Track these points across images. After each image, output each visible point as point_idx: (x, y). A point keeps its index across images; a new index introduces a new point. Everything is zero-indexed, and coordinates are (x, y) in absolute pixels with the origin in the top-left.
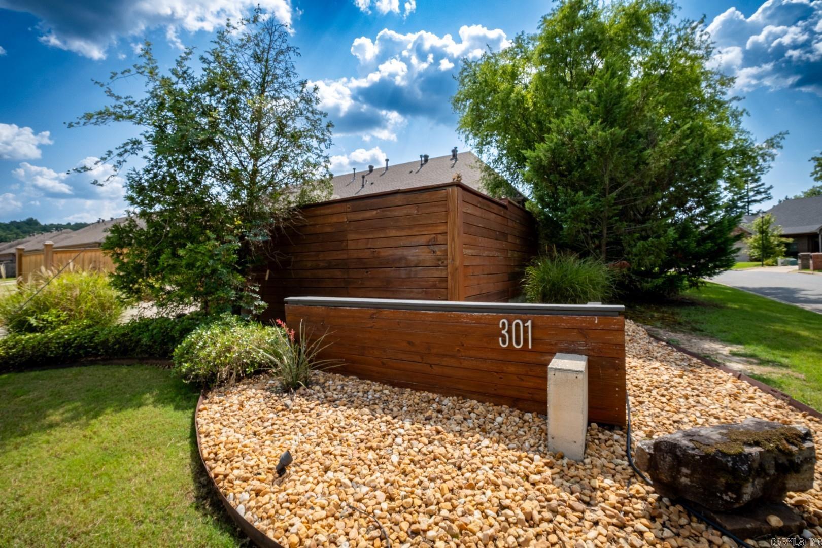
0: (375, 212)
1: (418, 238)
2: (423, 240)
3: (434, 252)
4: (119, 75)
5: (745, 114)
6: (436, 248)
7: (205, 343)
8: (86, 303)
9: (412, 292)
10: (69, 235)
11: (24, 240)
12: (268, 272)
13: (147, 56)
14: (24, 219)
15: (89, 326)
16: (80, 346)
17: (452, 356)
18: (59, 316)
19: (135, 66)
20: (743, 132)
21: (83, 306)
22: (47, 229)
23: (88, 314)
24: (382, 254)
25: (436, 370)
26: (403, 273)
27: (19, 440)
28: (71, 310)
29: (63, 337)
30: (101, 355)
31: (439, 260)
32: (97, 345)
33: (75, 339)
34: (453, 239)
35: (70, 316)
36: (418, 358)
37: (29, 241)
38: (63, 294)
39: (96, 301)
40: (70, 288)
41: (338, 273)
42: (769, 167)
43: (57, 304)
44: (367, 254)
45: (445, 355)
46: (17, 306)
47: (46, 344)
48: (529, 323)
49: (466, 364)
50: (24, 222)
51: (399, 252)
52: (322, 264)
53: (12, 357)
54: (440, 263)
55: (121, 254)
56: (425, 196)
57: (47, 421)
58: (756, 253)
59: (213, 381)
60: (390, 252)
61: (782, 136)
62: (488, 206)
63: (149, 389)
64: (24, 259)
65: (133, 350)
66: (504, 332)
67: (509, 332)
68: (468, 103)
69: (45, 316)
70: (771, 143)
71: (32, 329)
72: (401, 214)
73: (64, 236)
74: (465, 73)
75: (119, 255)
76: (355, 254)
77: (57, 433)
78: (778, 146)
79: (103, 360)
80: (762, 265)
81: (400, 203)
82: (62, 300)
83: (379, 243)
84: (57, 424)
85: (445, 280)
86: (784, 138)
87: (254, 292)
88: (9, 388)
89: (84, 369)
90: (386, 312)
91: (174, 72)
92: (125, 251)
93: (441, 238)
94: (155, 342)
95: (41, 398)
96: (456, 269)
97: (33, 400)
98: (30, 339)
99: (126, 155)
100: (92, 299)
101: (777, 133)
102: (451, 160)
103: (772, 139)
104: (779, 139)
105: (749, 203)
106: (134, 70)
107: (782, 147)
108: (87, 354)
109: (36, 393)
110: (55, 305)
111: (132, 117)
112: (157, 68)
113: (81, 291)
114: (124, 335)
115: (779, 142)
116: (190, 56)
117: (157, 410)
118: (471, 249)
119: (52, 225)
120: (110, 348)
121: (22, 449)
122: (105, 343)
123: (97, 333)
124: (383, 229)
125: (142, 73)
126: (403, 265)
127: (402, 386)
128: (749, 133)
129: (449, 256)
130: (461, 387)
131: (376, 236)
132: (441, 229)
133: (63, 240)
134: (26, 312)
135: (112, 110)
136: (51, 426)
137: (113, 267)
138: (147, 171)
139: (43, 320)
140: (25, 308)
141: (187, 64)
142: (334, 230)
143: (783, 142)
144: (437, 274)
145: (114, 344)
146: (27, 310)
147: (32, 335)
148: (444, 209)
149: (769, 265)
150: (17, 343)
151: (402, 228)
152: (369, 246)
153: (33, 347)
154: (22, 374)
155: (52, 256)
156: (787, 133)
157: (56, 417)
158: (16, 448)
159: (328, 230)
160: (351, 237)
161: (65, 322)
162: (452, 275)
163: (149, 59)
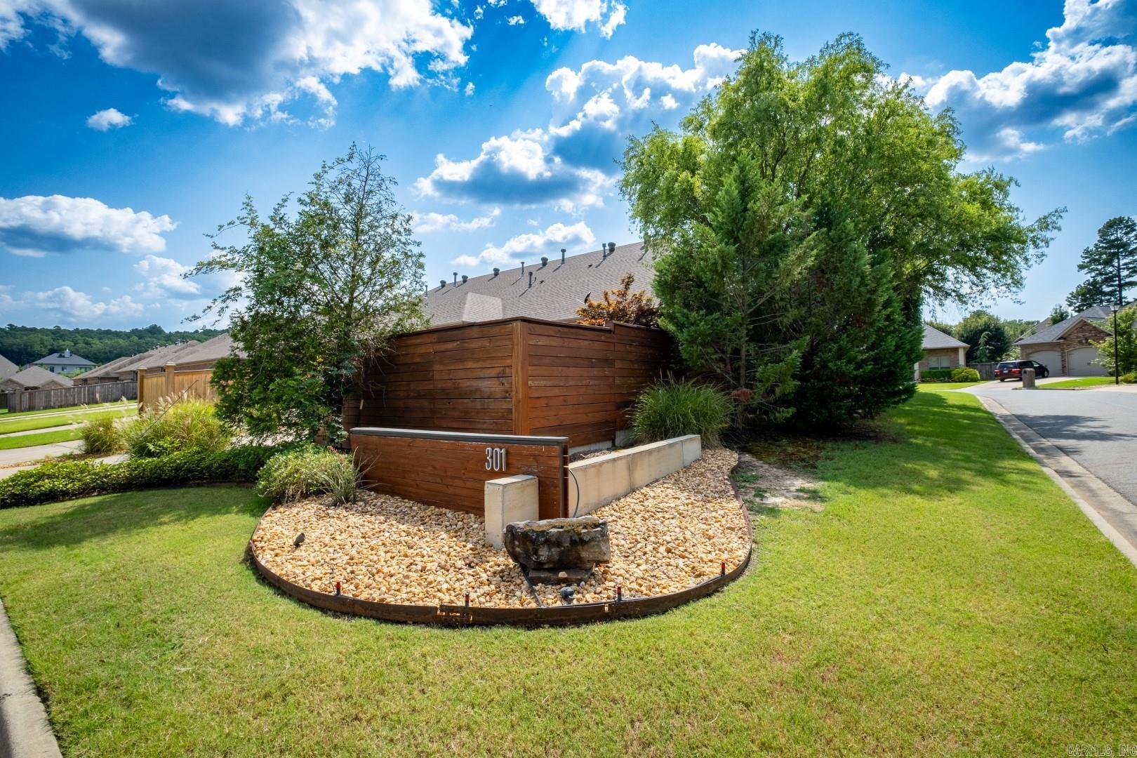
0: (455, 344)
1: (491, 370)
2: (494, 372)
3: (503, 384)
4: (226, 227)
5: (1013, 184)
6: (504, 380)
7: (279, 466)
8: (196, 431)
9: (485, 423)
10: (195, 348)
11: (146, 353)
12: (362, 401)
13: (249, 208)
14: (146, 326)
15: (198, 453)
16: (189, 470)
17: (460, 478)
18: (173, 443)
19: (238, 218)
20: (1010, 209)
21: (194, 434)
22: (171, 339)
23: (199, 443)
24: (461, 385)
25: (451, 490)
26: (478, 405)
27: (139, 531)
28: (183, 438)
29: (175, 462)
30: (207, 478)
31: (507, 392)
32: (203, 469)
33: (185, 464)
34: (517, 372)
35: (182, 443)
36: (438, 480)
37: (151, 356)
38: (177, 422)
39: (205, 430)
40: (182, 417)
41: (426, 403)
42: (1043, 255)
43: (172, 432)
44: (449, 384)
45: (456, 478)
46: (139, 433)
47: (160, 468)
48: (503, 451)
49: (469, 484)
50: (146, 330)
51: (476, 384)
52: (412, 394)
53: (136, 478)
54: (507, 395)
55: (226, 386)
56: (496, 330)
57: (159, 521)
58: (1110, 363)
59: (284, 497)
60: (468, 383)
61: (1058, 213)
62: (576, 334)
63: (237, 504)
64: (145, 381)
65: (233, 474)
66: (488, 458)
67: (492, 457)
68: (638, 188)
69: (161, 443)
70: (1044, 224)
71: (150, 454)
72: (477, 346)
73: (189, 349)
74: (631, 154)
75: (224, 387)
76: (440, 385)
77: (165, 528)
78: (1054, 228)
79: (207, 483)
80: (1117, 382)
81: (476, 336)
82: (175, 428)
83: (462, 374)
84: (165, 523)
85: (510, 411)
86: (1061, 217)
87: (337, 422)
88: (134, 501)
89: (191, 489)
90: (418, 441)
91: (272, 219)
92: (231, 382)
93: (508, 370)
94: (250, 467)
95: (156, 508)
96: (519, 401)
97: (149, 509)
98: (149, 462)
99: (228, 301)
100: (202, 428)
101: (1052, 210)
102: (642, 249)
103: (1045, 218)
104: (1054, 218)
105: (1121, 286)
106: (237, 222)
107: (1059, 229)
108: (194, 477)
109: (152, 505)
110: (170, 433)
111: (234, 265)
112: (257, 216)
113: (192, 421)
114: (226, 461)
115: (1054, 222)
116: (286, 204)
117: (237, 517)
118: (543, 380)
119: (177, 332)
120: (213, 472)
121: (141, 535)
122: (209, 468)
123: (204, 458)
124: (462, 360)
125: (244, 223)
126: (478, 396)
127: (428, 503)
128: (1017, 209)
129: (514, 388)
130: (466, 503)
131: (457, 367)
132: (508, 362)
133: (187, 354)
134: (146, 439)
135: (218, 260)
136: (161, 524)
137: (217, 400)
138: (250, 309)
139: (160, 447)
140: (146, 435)
141: (283, 211)
142: (422, 361)
143: (1060, 222)
144: (505, 406)
145: (217, 469)
146: (147, 437)
147: (150, 460)
148: (510, 343)
149: (1129, 382)
150: (138, 467)
151: (477, 360)
152: (451, 377)
153: (151, 469)
154: (143, 493)
155: (174, 379)
156: (1065, 210)
157: (165, 519)
158: (137, 535)
159: (418, 360)
160: (436, 367)
161: (178, 449)
162: (516, 406)
163: (251, 210)
